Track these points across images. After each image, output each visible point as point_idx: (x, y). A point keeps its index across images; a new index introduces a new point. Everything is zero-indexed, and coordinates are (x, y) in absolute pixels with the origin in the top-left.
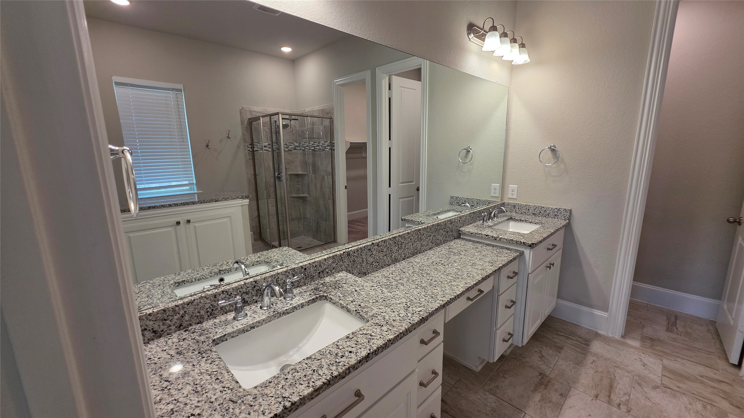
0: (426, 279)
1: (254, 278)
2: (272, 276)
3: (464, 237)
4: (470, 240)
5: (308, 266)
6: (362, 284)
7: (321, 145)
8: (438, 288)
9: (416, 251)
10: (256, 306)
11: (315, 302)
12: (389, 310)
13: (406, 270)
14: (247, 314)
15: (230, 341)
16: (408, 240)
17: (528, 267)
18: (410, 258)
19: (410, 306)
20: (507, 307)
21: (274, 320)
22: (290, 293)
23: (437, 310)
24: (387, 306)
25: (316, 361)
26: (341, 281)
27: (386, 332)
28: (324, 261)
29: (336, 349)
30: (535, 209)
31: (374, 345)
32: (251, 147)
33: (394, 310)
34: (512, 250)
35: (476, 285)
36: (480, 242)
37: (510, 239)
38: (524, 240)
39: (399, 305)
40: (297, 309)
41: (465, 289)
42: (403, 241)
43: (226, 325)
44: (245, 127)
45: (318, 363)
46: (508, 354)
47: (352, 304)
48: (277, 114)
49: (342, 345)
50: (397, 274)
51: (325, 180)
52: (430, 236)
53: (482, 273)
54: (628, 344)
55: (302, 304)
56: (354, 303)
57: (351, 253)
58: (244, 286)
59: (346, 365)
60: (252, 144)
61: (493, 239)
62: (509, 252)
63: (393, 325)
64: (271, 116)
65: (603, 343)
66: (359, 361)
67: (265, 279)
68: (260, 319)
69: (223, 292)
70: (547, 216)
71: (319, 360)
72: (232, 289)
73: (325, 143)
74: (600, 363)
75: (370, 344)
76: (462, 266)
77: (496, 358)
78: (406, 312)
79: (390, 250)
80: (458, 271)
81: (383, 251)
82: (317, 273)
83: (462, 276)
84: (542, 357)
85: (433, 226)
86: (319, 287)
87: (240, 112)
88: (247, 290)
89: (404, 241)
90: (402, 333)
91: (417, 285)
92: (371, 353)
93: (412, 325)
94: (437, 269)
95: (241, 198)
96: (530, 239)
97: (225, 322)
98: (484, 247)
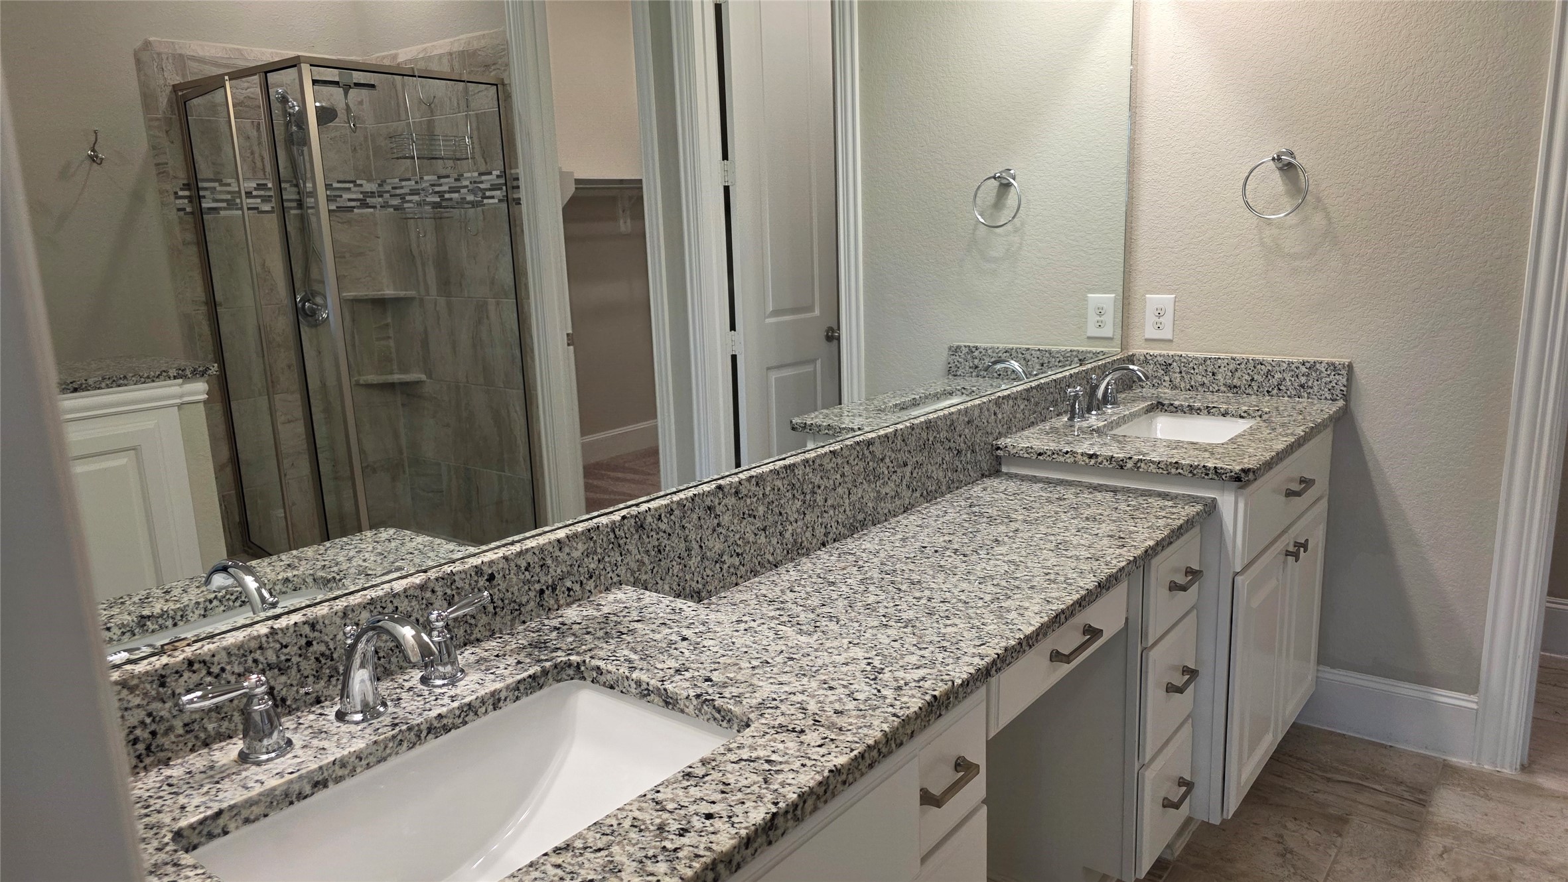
0: (910, 599)
1: (303, 612)
2: (372, 602)
3: (1014, 470)
4: (1035, 477)
5: (501, 566)
6: (703, 617)
7: (466, 187)
8: (957, 621)
9: (860, 517)
10: (321, 714)
11: (541, 688)
12: (814, 684)
13: (837, 576)
14: (289, 742)
15: (240, 835)
16: (834, 477)
17: (1230, 553)
18: (844, 542)
19: (883, 669)
20: (1171, 689)
21: (397, 753)
22: (445, 665)
23: (968, 685)
24: (804, 675)
25: (593, 855)
26: (624, 614)
27: (818, 749)
28: (557, 549)
29: (655, 814)
30: (1236, 370)
31: (788, 788)
32: (190, 198)
33: (833, 684)
34: (1176, 498)
35: (1080, 606)
36: (1067, 481)
37: (1170, 460)
38: (1215, 461)
39: (845, 669)
40: (476, 714)
41: (1046, 619)
42: (817, 480)
43: (217, 782)
44: (158, 119)
45: (600, 859)
46: (1177, 854)
47: (681, 677)
48: (293, 64)
49: (673, 800)
50: (809, 589)
51: (488, 317)
52: (905, 465)
53: (1094, 568)
54: (1543, 789)
55: (493, 694)
56: (688, 675)
57: (649, 519)
58: (271, 640)
59: (702, 853)
60: (193, 185)
61: (1113, 468)
62: (1170, 503)
63: (838, 726)
64: (266, 73)
65: (1466, 793)
66: (745, 840)
67: (345, 615)
68: (346, 752)
69: (190, 663)
70: (1275, 391)
71: (600, 850)
72: (224, 654)
73: (484, 178)
74: (1466, 853)
75: (771, 787)
76: (1024, 553)
77: (1146, 865)
78: (874, 686)
79: (776, 510)
80: (1013, 567)
81: (755, 513)
82: (532, 594)
83: (1030, 580)
84: (1285, 853)
85: (913, 429)
86: (546, 638)
87: (138, 61)
88: (283, 658)
89: (821, 482)
90: (874, 747)
91: (884, 616)
92: (781, 811)
93: (903, 720)
94: (941, 566)
95: (175, 378)
96: (1233, 458)
97: (212, 773)
98: (1085, 496)
